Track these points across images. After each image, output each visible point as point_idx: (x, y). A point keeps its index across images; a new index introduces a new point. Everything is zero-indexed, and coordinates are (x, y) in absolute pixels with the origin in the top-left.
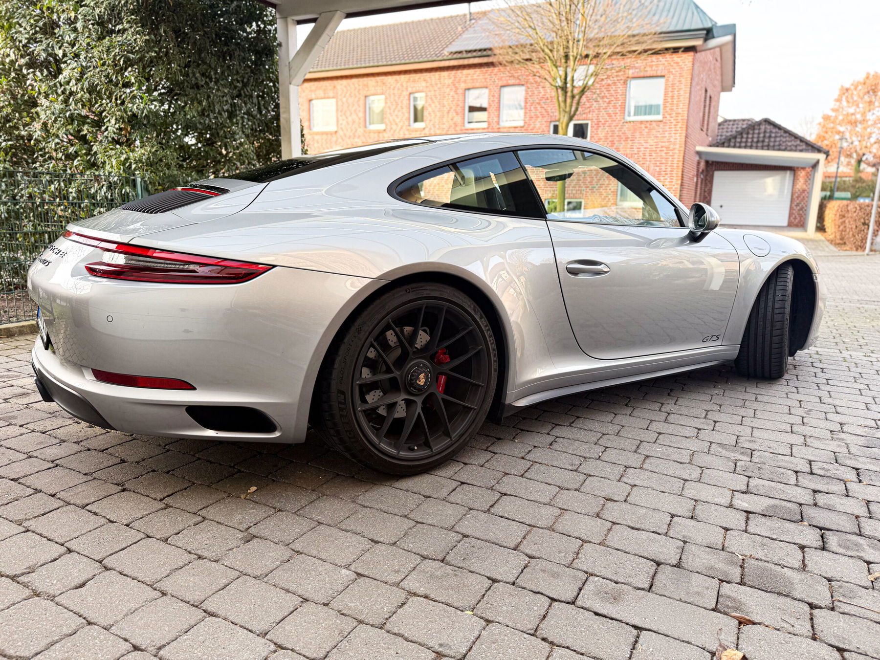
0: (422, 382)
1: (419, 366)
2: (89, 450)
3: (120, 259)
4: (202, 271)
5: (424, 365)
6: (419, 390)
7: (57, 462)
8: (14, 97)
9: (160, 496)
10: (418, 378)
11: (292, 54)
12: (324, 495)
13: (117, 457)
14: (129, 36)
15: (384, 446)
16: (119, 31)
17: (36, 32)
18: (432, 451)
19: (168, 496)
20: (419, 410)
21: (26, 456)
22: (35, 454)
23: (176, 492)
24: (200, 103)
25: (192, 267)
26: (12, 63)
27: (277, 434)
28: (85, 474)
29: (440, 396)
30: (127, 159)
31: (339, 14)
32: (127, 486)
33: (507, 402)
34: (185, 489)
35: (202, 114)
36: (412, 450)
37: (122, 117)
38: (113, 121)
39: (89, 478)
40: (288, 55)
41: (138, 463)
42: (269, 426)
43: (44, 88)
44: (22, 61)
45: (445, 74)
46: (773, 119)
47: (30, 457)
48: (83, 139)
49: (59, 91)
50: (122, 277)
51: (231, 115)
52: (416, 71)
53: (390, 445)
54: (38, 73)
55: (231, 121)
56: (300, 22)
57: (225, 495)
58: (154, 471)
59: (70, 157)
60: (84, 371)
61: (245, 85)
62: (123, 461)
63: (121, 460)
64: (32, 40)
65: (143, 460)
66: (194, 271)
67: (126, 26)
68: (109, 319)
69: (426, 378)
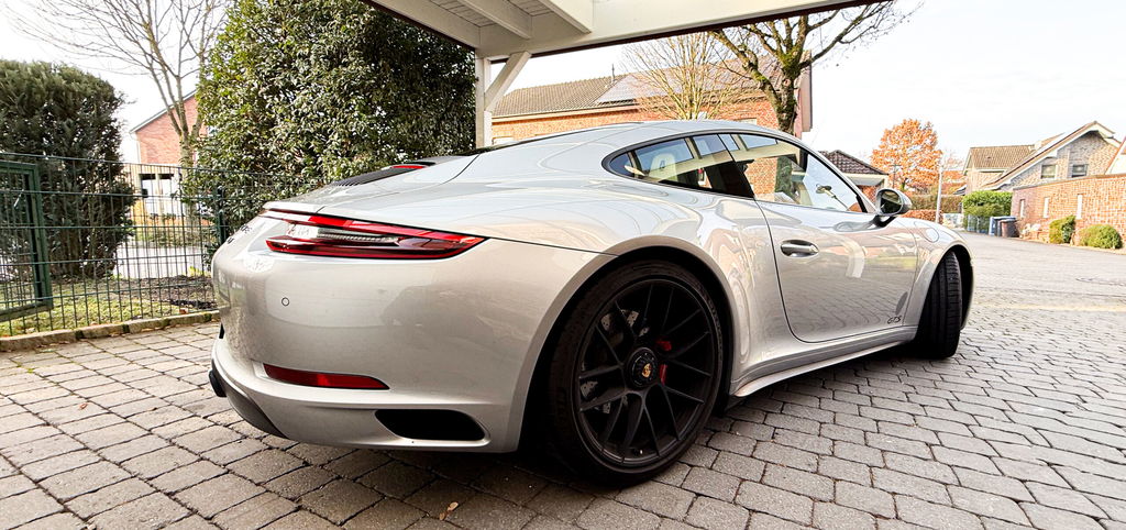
0: (647, 374)
1: (643, 355)
2: (270, 448)
3: (312, 233)
4: (404, 244)
5: (649, 353)
6: (644, 383)
7: (229, 467)
8: (256, 119)
9: (341, 518)
10: (643, 370)
11: (487, 86)
12: (538, 515)
13: (300, 459)
14: (352, 67)
15: (608, 453)
16: (345, 63)
17: (277, 67)
18: (658, 454)
19: (351, 518)
20: (644, 406)
21: (197, 458)
22: (206, 455)
23: (361, 511)
24: (410, 122)
25: (390, 240)
26: (256, 92)
27: (483, 443)
28: (257, 485)
29: (666, 389)
30: (346, 168)
31: (526, 54)
32: (304, 502)
33: (731, 393)
34: (373, 506)
35: (411, 131)
36: (638, 455)
37: (344, 134)
38: (336, 136)
39: (261, 490)
40: (483, 86)
41: (322, 466)
42: (477, 434)
43: (280, 110)
44: (263, 89)
45: (596, 118)
46: (843, 150)
47: (202, 459)
48: (311, 153)
49: (293, 113)
50: (312, 252)
51: (436, 133)
52: (573, 117)
53: (612, 450)
54: (276, 99)
55: (436, 138)
56: (493, 62)
57: (419, 515)
58: (339, 478)
59: (299, 168)
60: (255, 366)
61: (448, 110)
62: (306, 464)
63: (305, 462)
64: (273, 73)
65: (329, 462)
66: (393, 244)
67: (352, 59)
68: (285, 302)
69: (651, 368)
